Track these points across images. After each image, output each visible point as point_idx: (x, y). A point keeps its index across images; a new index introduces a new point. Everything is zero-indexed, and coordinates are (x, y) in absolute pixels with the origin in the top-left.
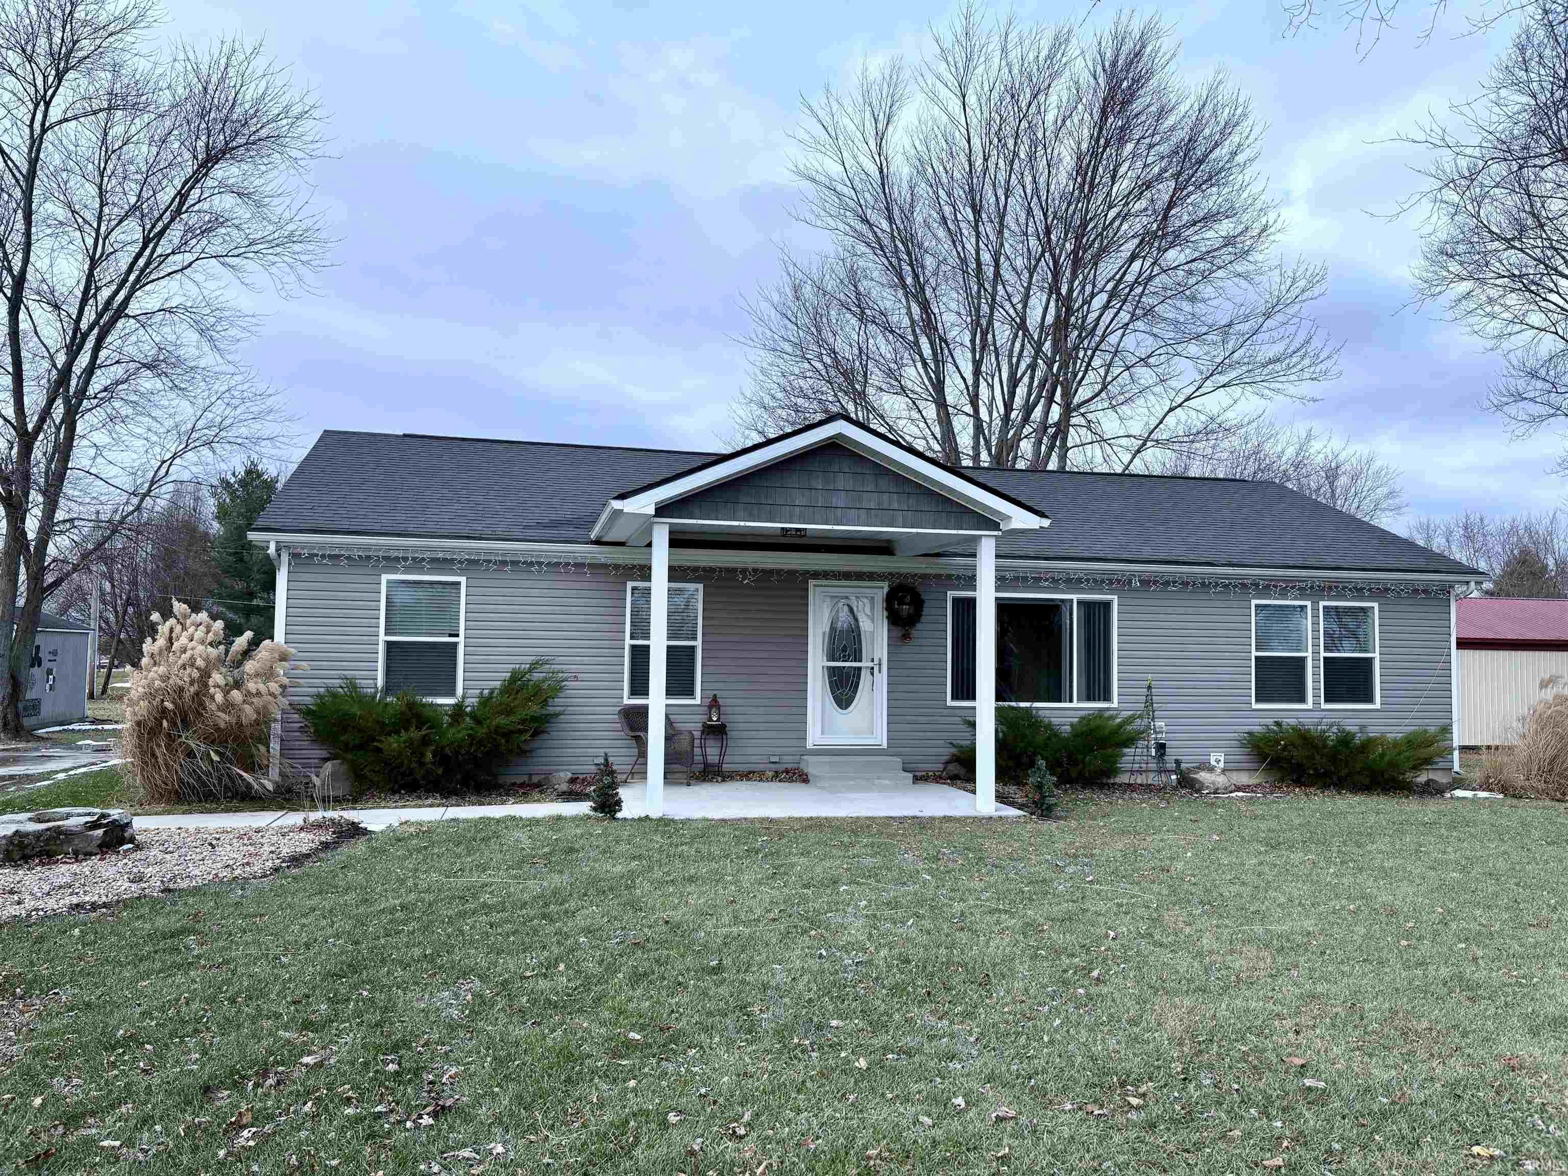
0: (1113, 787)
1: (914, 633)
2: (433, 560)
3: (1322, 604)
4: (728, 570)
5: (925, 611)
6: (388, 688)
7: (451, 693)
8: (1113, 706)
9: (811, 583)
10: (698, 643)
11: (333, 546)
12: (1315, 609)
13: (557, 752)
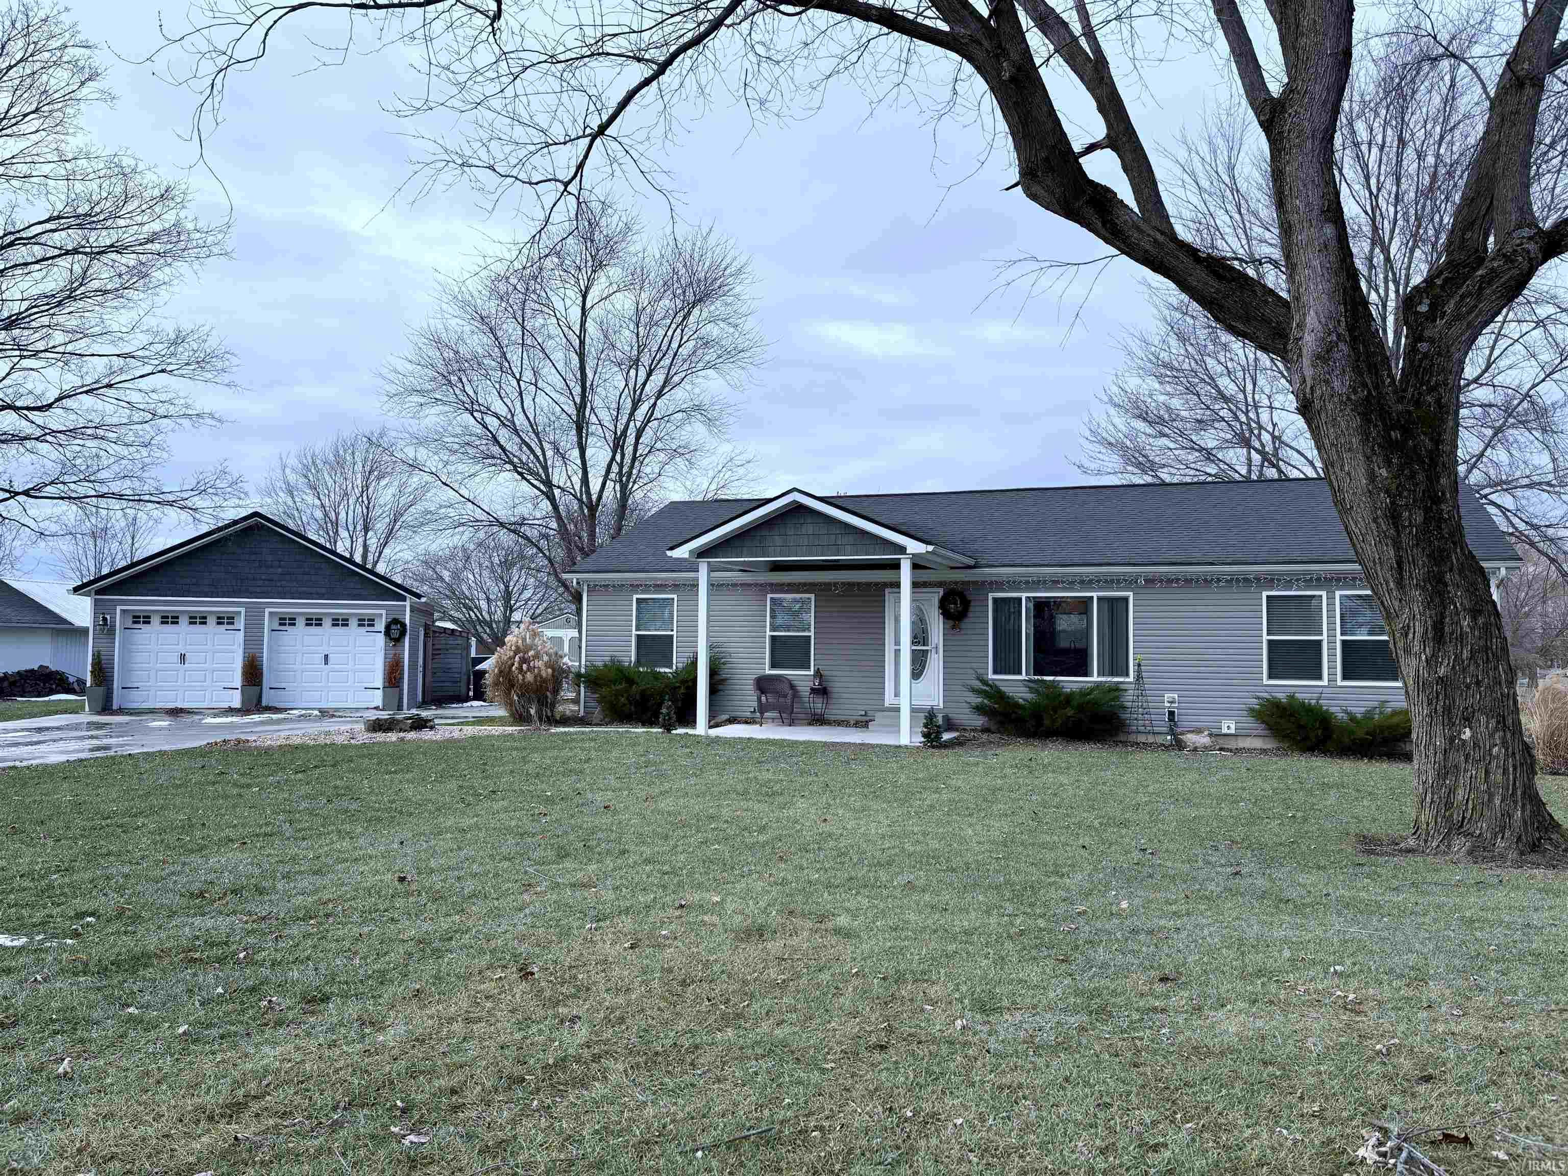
0: (1125, 743)
1: (963, 625)
2: (656, 586)
3: (1338, 594)
4: (825, 584)
5: (971, 609)
6: (638, 662)
7: (671, 667)
8: (1127, 680)
9: (887, 590)
10: (812, 634)
11: (605, 580)
12: (1331, 598)
13: (730, 703)
